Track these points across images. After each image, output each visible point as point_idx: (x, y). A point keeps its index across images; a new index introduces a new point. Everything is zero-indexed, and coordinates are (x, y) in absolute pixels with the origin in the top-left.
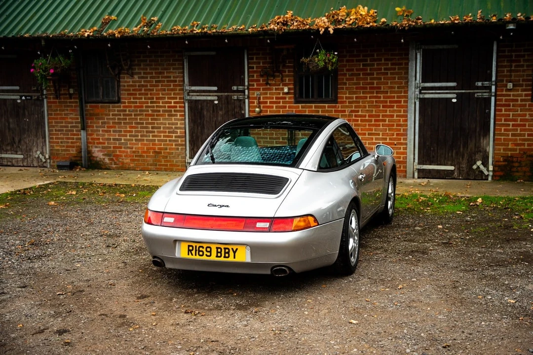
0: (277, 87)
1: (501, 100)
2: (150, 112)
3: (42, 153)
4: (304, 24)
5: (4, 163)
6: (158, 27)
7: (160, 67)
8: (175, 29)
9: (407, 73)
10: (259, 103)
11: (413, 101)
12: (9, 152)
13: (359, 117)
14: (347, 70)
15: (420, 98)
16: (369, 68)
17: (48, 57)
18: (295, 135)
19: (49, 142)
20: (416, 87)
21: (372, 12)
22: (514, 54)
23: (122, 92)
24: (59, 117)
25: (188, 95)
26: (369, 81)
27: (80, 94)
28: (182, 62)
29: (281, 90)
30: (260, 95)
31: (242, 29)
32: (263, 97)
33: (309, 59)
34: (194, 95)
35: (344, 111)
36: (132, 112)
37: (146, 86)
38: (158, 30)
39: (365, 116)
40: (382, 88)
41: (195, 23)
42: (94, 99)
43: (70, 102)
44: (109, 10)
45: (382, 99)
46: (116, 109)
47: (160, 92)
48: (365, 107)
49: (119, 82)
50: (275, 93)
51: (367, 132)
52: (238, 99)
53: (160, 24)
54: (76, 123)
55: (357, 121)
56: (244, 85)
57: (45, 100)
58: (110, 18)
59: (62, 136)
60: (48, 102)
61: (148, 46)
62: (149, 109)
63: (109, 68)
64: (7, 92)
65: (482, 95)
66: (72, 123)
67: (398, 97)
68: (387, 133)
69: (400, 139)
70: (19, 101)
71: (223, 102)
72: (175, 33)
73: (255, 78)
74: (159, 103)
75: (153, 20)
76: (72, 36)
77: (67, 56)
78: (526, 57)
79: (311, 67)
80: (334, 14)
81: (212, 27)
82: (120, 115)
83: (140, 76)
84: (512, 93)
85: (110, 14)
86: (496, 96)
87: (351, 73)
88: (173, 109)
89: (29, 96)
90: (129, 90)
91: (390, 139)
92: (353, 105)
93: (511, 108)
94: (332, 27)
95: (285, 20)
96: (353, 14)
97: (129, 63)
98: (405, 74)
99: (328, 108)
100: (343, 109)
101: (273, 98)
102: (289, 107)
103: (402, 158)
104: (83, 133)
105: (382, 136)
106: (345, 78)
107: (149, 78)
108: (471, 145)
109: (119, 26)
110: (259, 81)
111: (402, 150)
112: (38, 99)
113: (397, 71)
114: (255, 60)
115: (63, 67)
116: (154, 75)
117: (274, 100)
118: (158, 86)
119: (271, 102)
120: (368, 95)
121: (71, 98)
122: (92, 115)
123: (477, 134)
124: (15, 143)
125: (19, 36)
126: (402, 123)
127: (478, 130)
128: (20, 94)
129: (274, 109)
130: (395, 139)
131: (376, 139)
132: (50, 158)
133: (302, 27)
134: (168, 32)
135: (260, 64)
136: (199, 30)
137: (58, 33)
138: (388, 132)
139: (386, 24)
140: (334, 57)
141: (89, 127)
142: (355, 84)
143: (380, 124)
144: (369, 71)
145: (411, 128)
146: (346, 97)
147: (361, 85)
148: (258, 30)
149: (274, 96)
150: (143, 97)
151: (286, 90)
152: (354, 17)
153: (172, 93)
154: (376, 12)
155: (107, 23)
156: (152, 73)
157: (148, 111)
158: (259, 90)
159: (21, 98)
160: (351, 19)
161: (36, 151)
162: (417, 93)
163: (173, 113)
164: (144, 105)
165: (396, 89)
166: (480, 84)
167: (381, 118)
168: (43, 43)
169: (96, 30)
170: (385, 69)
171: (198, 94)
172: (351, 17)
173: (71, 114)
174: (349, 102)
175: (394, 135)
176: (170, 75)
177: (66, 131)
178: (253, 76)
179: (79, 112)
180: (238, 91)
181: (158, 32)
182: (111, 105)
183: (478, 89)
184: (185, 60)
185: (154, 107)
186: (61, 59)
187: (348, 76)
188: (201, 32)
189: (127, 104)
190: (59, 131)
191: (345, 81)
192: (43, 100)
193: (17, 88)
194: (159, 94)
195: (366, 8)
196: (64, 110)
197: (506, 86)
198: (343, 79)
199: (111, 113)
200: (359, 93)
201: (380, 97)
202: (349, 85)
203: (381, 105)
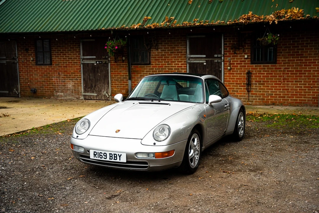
0: (240, 55)
2: (167, 70)
3: (107, 93)
4: (260, 19)
5: (86, 98)
6: (174, 22)
7: (173, 45)
8: (184, 23)
10: (230, 64)
12: (90, 92)
13: (289, 72)
14: (283, 45)
16: (296, 43)
17: (114, 40)
18: (251, 82)
19: (111, 86)
21: (301, 11)
23: (151, 59)
24: (116, 72)
25: (189, 60)
26: (296, 51)
27: (129, 60)
28: (185, 42)
29: (243, 57)
30: (231, 60)
31: (223, 23)
32: (232, 61)
33: (262, 39)
34: (192, 60)
36: (157, 69)
37: (165, 55)
38: (175, 24)
39: (293, 71)
40: (304, 55)
41: (196, 19)
42: (136, 63)
43: (123, 65)
44: (147, 13)
45: (304, 61)
46: (148, 68)
47: (173, 59)
48: (294, 66)
49: (150, 53)
50: (239, 58)
51: (294, 81)
52: (218, 62)
53: (176, 21)
54: (126, 76)
56: (221, 54)
57: (109, 64)
58: (148, 18)
59: (118, 83)
60: (111, 65)
61: (170, 33)
62: (167, 68)
63: (146, 45)
64: (89, 60)
66: (124, 76)
67: (314, 60)
68: (307, 81)
69: (315, 84)
70: (95, 64)
71: (209, 64)
72: (185, 25)
73: (228, 50)
74: (172, 65)
75: (172, 19)
76: (128, 29)
77: (124, 39)
79: (263, 43)
80: (278, 13)
81: (206, 22)
82: (150, 71)
83: (162, 49)
85: (147, 16)
87: (285, 46)
88: (180, 68)
89: (101, 61)
90: (156, 57)
91: (308, 84)
92: (286, 65)
94: (277, 20)
95: (249, 17)
96: (289, 12)
97: (156, 42)
99: (271, 66)
100: (280, 67)
101: (238, 61)
102: (248, 66)
103: (316, 95)
104: (129, 82)
105: (304, 82)
107: (167, 50)
109: (153, 22)
110: (230, 51)
111: (316, 91)
112: (105, 63)
113: (313, 44)
114: (228, 40)
115: (122, 45)
116: (170, 49)
117: (239, 62)
118: (172, 55)
119: (237, 64)
120: (295, 59)
121: (123, 62)
122: (134, 71)
124: (93, 87)
125: (99, 29)
126: (316, 75)
128: (96, 60)
129: (239, 67)
130: (311, 84)
131: (300, 84)
132: (111, 95)
133: (259, 21)
134: (181, 25)
135: (231, 42)
136: (198, 23)
137: (120, 27)
139: (310, 17)
140: (277, 37)
141: (133, 78)
142: (287, 53)
143: (302, 76)
144: (296, 45)
146: (282, 60)
147: (291, 53)
148: (233, 23)
149: (239, 60)
150: (163, 61)
151: (246, 57)
152: (290, 14)
153: (180, 59)
154: (303, 11)
155: (146, 21)
156: (169, 48)
157: (166, 69)
158: (230, 56)
159: (96, 63)
160: (288, 15)
161: (104, 92)
163: (180, 70)
164: (164, 66)
165: (313, 55)
167: (303, 72)
168: (112, 32)
169: (141, 25)
170: (306, 44)
171: (195, 59)
172: (288, 14)
173: (123, 71)
174: (284, 63)
175: (311, 82)
176: (179, 49)
177: (120, 80)
178: (227, 49)
179: (128, 70)
180: (217, 57)
181: (175, 25)
182: (145, 66)
184: (188, 40)
185: (169, 67)
186: (121, 41)
187: (283, 48)
188: (200, 25)
189: (154, 65)
190: (116, 80)
191: (281, 51)
192: (108, 64)
193: (95, 57)
194: (172, 60)
195: (298, 9)
196: (119, 69)
198: (280, 50)
199: (145, 70)
200: (290, 58)
201: (303, 60)
202: (284, 53)
203: (303, 64)
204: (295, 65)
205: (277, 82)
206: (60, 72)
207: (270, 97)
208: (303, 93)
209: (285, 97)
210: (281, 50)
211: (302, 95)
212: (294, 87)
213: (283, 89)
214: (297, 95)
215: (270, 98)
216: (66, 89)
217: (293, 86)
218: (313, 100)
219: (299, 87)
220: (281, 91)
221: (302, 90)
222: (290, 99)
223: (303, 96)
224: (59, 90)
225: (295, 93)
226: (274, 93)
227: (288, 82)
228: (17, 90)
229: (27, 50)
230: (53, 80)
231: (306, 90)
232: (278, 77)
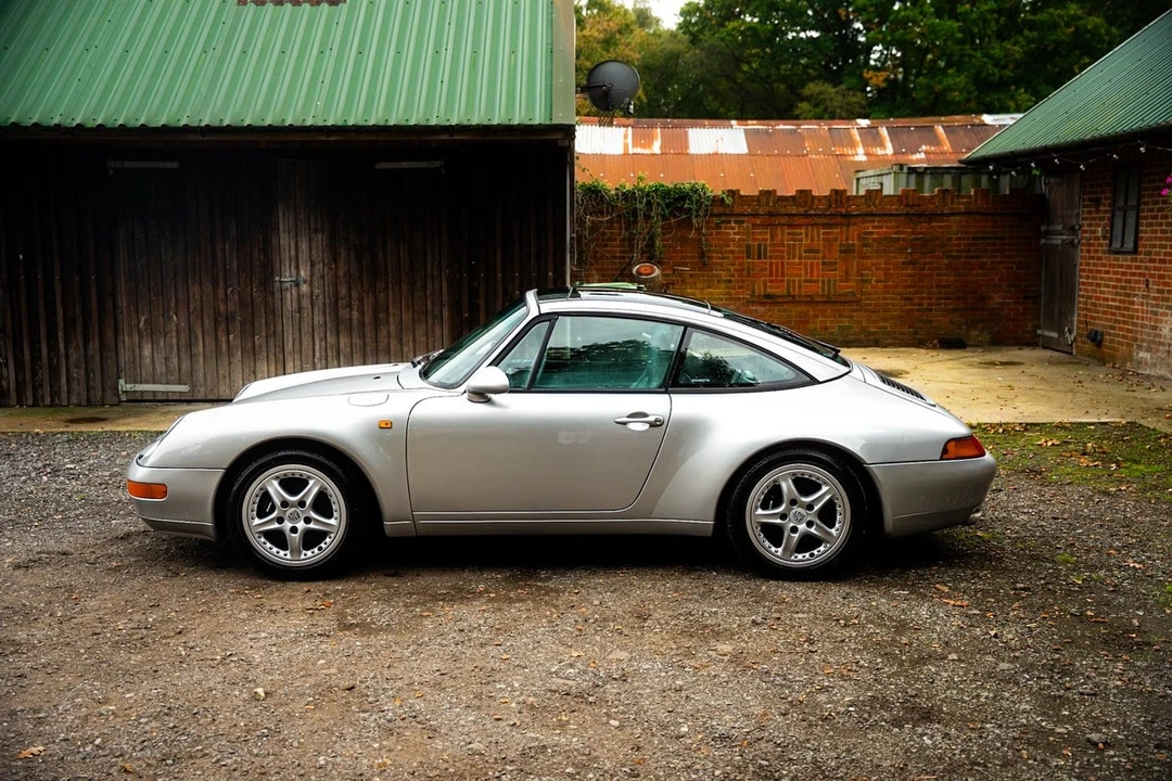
206: (1151, 280)
216: (1157, 339)
224: (1143, 340)
228: (1070, 332)
229: (1097, 202)
230: (1136, 307)
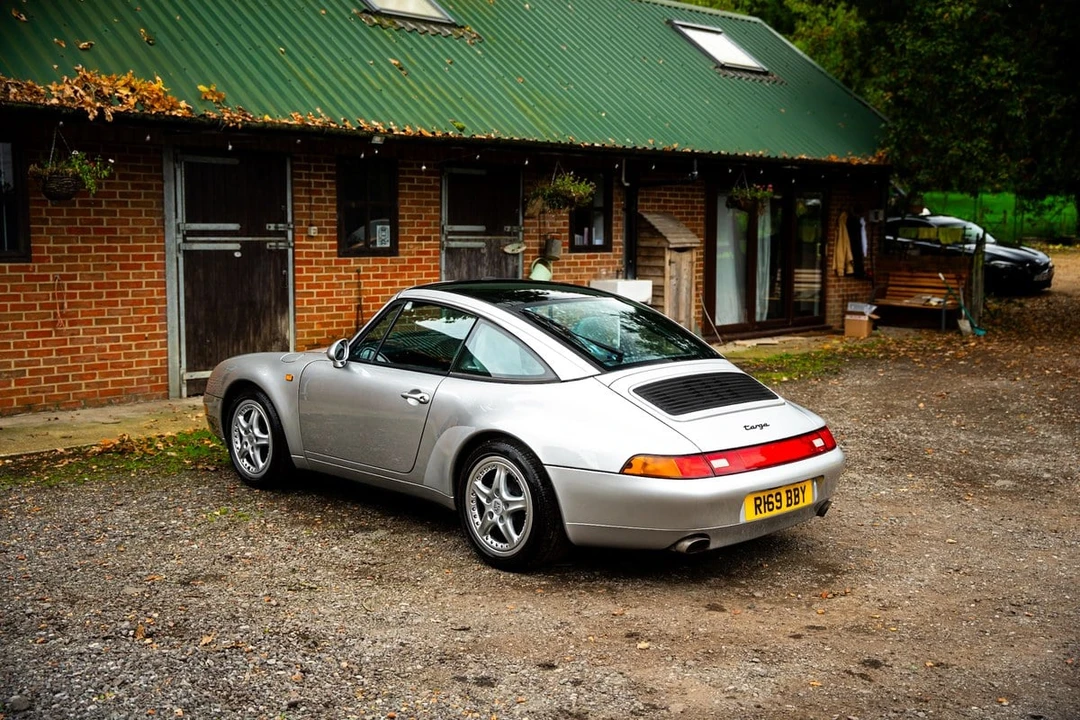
1: (300, 254)
9: (162, 204)
11: (175, 257)
13: (76, 289)
15: (185, 251)
20: (178, 230)
22: (312, 180)
26: (92, 217)
35: (47, 278)
39: (89, 286)
40: (118, 231)
45: (119, 253)
48: (87, 268)
51: (93, 318)
55: (73, 296)
65: (277, 246)
67: (147, 249)
68: (132, 318)
69: (154, 328)
78: (328, 188)
84: (313, 243)
86: (293, 248)
91: (137, 329)
92: (64, 264)
93: (314, 266)
94: (109, 107)
98: (157, 206)
99: (10, 271)
100: (42, 273)
103: (159, 363)
105: (123, 323)
106: (44, 209)
108: (265, 331)
111: (158, 348)
113: (142, 199)
120: (93, 245)
123: (273, 312)
126: (156, 297)
127: (273, 303)
130: (145, 328)
131: (112, 330)
133: (41, 101)
138: (132, 315)
139: (198, 113)
142: (66, 222)
143: (117, 301)
145: (173, 307)
146: (49, 248)
147: (78, 225)
162: (180, 241)
165: (144, 234)
166: (272, 227)
167: (118, 289)
170: (122, 195)
174: (56, 259)
175: (142, 321)
183: (270, 236)
187: (49, 204)
191: (44, 215)
197: (306, 231)
198: (40, 212)
200: (74, 240)
201: (115, 249)
202: (53, 224)
203: (118, 264)
204: (91, 264)
205: (35, 326)
207: (16, 385)
208: (123, 360)
209: (66, 378)
210: (44, 213)
211: (120, 365)
212: (95, 340)
213: (59, 352)
214: (104, 366)
215: (13, 386)
217: (90, 336)
218: (153, 378)
219: (108, 340)
220: (54, 356)
221: (120, 347)
222: (83, 382)
223: (123, 370)
225: (100, 359)
226: (27, 369)
227: (76, 325)
231: (130, 347)
232: (38, 310)
